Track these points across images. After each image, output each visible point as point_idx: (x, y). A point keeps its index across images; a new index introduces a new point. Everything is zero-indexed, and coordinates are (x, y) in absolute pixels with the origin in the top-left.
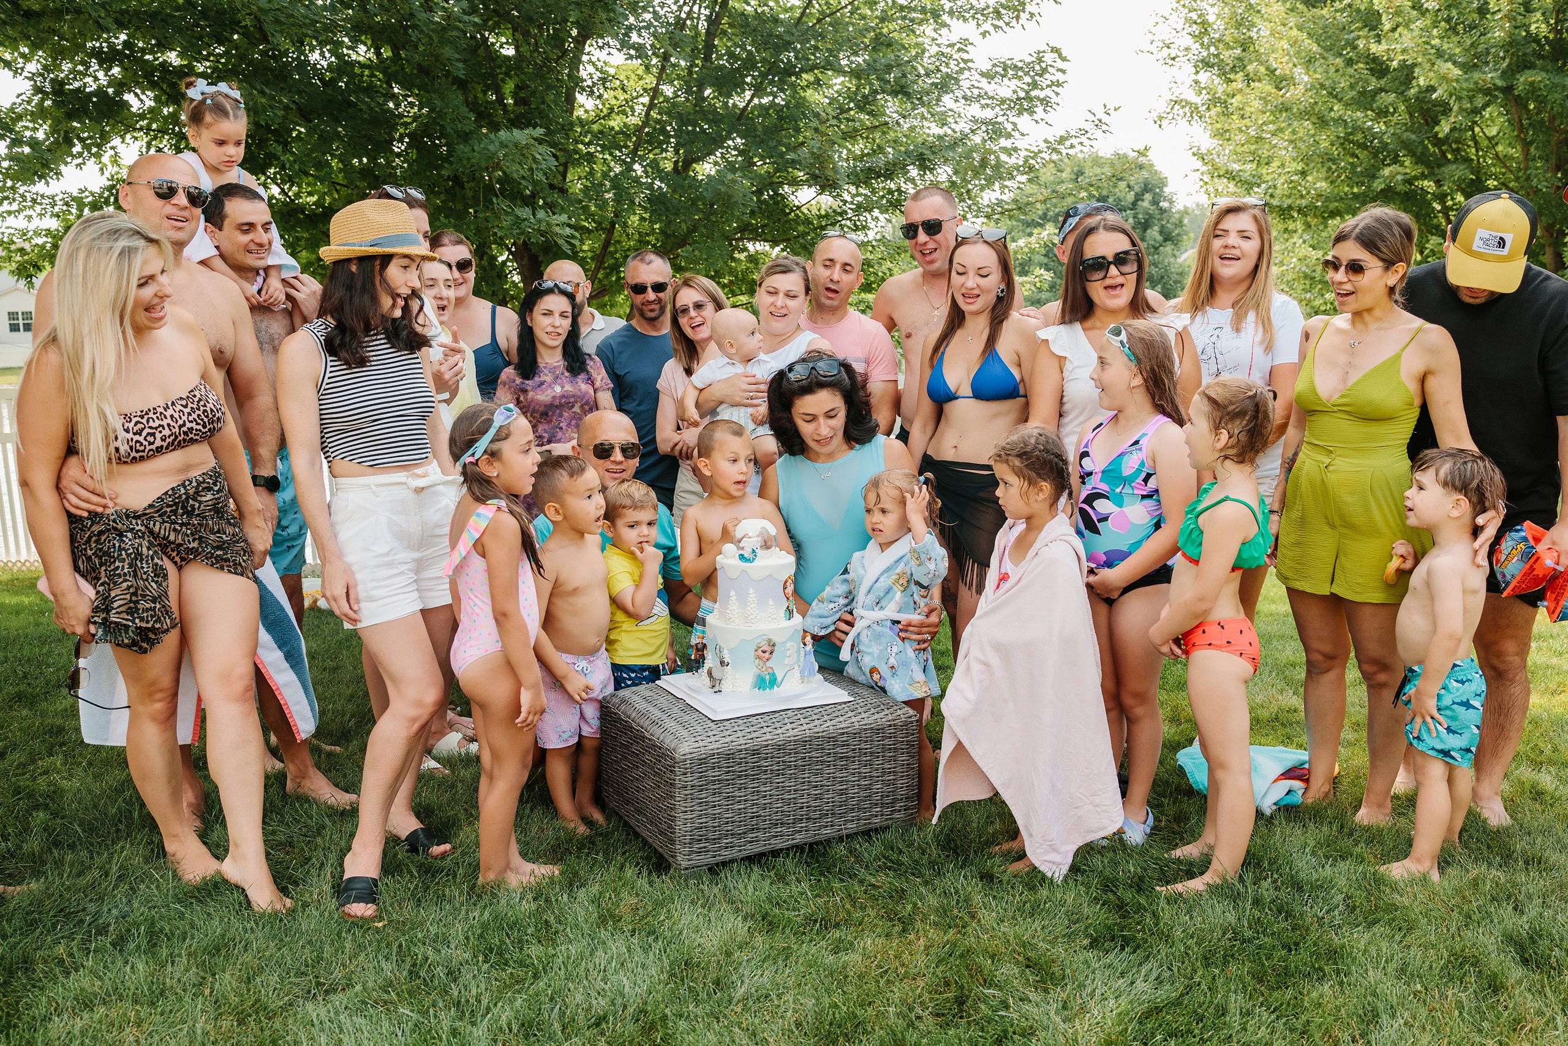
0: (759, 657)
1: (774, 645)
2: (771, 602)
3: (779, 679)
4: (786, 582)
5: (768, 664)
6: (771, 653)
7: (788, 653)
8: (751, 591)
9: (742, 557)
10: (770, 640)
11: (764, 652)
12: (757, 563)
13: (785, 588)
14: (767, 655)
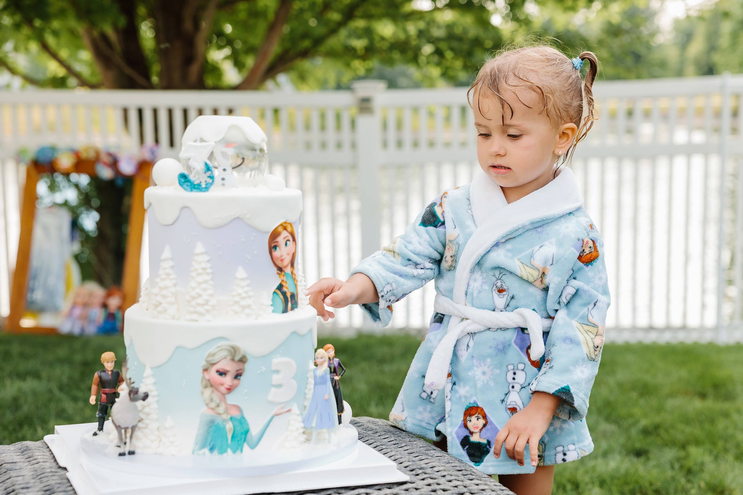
0: (210, 384)
1: (243, 360)
2: (241, 273)
3: (254, 431)
4: (274, 235)
5: (232, 399)
6: (238, 375)
7: (276, 378)
8: (200, 248)
9: (184, 178)
10: (234, 350)
11: (222, 373)
12: (214, 192)
13: (273, 247)
14: (228, 380)
